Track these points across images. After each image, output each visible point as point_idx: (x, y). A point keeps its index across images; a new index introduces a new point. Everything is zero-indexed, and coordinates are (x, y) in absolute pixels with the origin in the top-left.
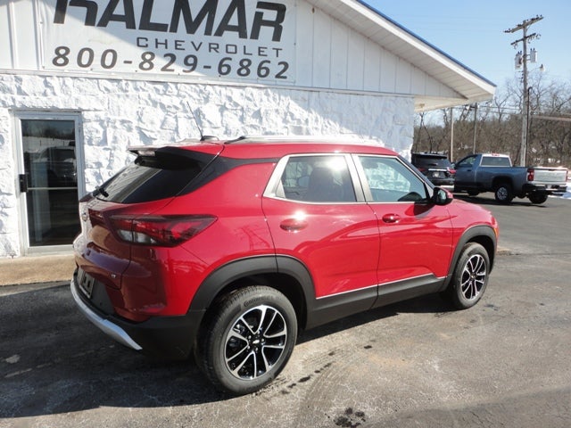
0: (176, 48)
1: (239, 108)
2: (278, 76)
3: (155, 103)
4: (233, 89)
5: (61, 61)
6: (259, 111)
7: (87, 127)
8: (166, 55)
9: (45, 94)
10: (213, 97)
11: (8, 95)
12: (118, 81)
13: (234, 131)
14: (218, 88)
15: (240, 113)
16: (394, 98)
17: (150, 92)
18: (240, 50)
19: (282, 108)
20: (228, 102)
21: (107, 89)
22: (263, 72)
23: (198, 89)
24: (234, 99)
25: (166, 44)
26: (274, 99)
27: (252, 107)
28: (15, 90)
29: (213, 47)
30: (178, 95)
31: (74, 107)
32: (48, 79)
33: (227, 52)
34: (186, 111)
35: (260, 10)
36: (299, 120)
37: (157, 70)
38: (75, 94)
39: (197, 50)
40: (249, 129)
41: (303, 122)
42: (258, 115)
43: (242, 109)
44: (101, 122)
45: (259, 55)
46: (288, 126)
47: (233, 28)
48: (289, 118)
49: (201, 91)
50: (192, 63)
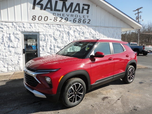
0: (63, 16)
1: (78, 31)
2: (88, 23)
3: (58, 30)
4: (77, 26)
5: (34, 19)
6: (84, 32)
7: (40, 36)
8: (60, 18)
9: (30, 28)
10: (72, 28)
11: (21, 28)
12: (48, 24)
13: (77, 37)
14: (73, 26)
15: (79, 33)
16: (116, 28)
17: (56, 27)
18: (79, 16)
19: (89, 31)
20: (76, 30)
21: (46, 26)
22: (84, 22)
23: (68, 26)
24: (77, 29)
25: (60, 15)
26: (87, 29)
27: (82, 31)
28: (22, 27)
29: (72, 16)
30: (63, 28)
31: (37, 31)
32: (31, 24)
33: (75, 17)
34: (65, 32)
35: (84, 6)
36: (93, 34)
37: (58, 21)
38: (38, 28)
39: (68, 16)
40: (81, 37)
41: (94, 35)
42: (83, 33)
43: (79, 32)
44: (44, 35)
45: (83, 17)
46: (91, 36)
47: (77, 11)
48: (91, 34)
49: (69, 27)
50: (67, 19)
